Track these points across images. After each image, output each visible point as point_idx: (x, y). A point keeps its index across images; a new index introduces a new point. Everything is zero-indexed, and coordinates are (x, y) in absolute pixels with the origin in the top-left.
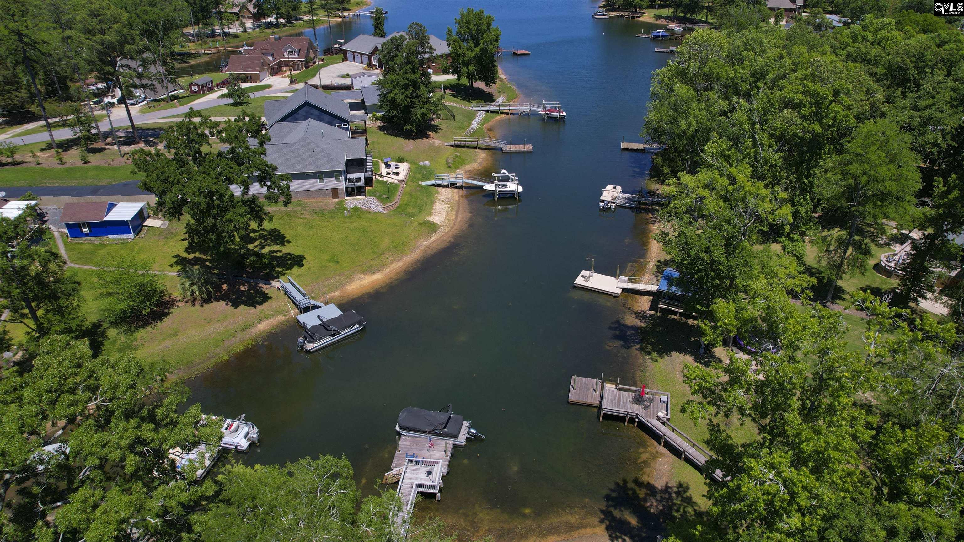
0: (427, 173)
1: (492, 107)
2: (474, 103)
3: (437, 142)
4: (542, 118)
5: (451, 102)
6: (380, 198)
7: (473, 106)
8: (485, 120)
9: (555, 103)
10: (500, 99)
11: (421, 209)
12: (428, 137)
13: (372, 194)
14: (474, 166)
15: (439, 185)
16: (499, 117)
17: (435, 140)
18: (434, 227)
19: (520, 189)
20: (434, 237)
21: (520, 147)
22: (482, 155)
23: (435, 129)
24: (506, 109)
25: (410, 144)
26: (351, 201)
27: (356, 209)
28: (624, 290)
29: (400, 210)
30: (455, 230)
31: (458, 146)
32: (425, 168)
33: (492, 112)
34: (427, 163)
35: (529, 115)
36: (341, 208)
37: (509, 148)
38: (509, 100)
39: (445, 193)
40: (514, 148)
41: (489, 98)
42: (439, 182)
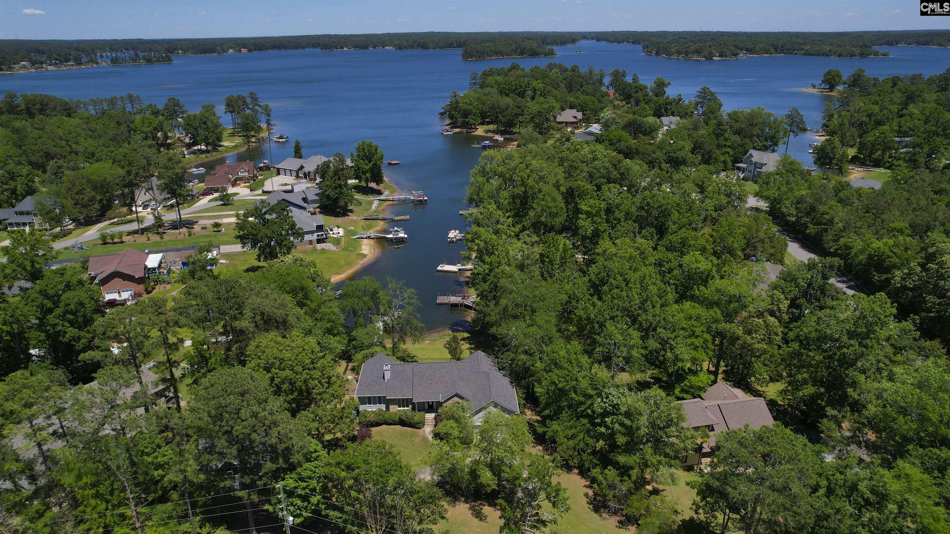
0: (354, 233)
1: (382, 197)
2: (371, 196)
3: (355, 218)
4: (413, 201)
5: (358, 196)
6: (334, 244)
7: (371, 198)
8: (379, 205)
9: (421, 192)
10: (386, 193)
11: (355, 248)
12: (348, 216)
13: (330, 242)
14: (378, 228)
15: (362, 238)
16: (387, 203)
17: (353, 217)
18: (364, 256)
19: (406, 236)
20: (365, 260)
21: (403, 217)
22: (381, 223)
23: (351, 211)
24: (391, 198)
25: (339, 220)
26: (319, 246)
27: (323, 250)
28: (460, 270)
29: (345, 249)
30: (375, 256)
31: (367, 219)
32: (351, 230)
33: (382, 200)
34: (352, 228)
35: (404, 201)
36: (315, 250)
37: (396, 218)
38: (392, 193)
39: (365, 241)
40: (399, 218)
41: (379, 193)
42: (362, 236)
